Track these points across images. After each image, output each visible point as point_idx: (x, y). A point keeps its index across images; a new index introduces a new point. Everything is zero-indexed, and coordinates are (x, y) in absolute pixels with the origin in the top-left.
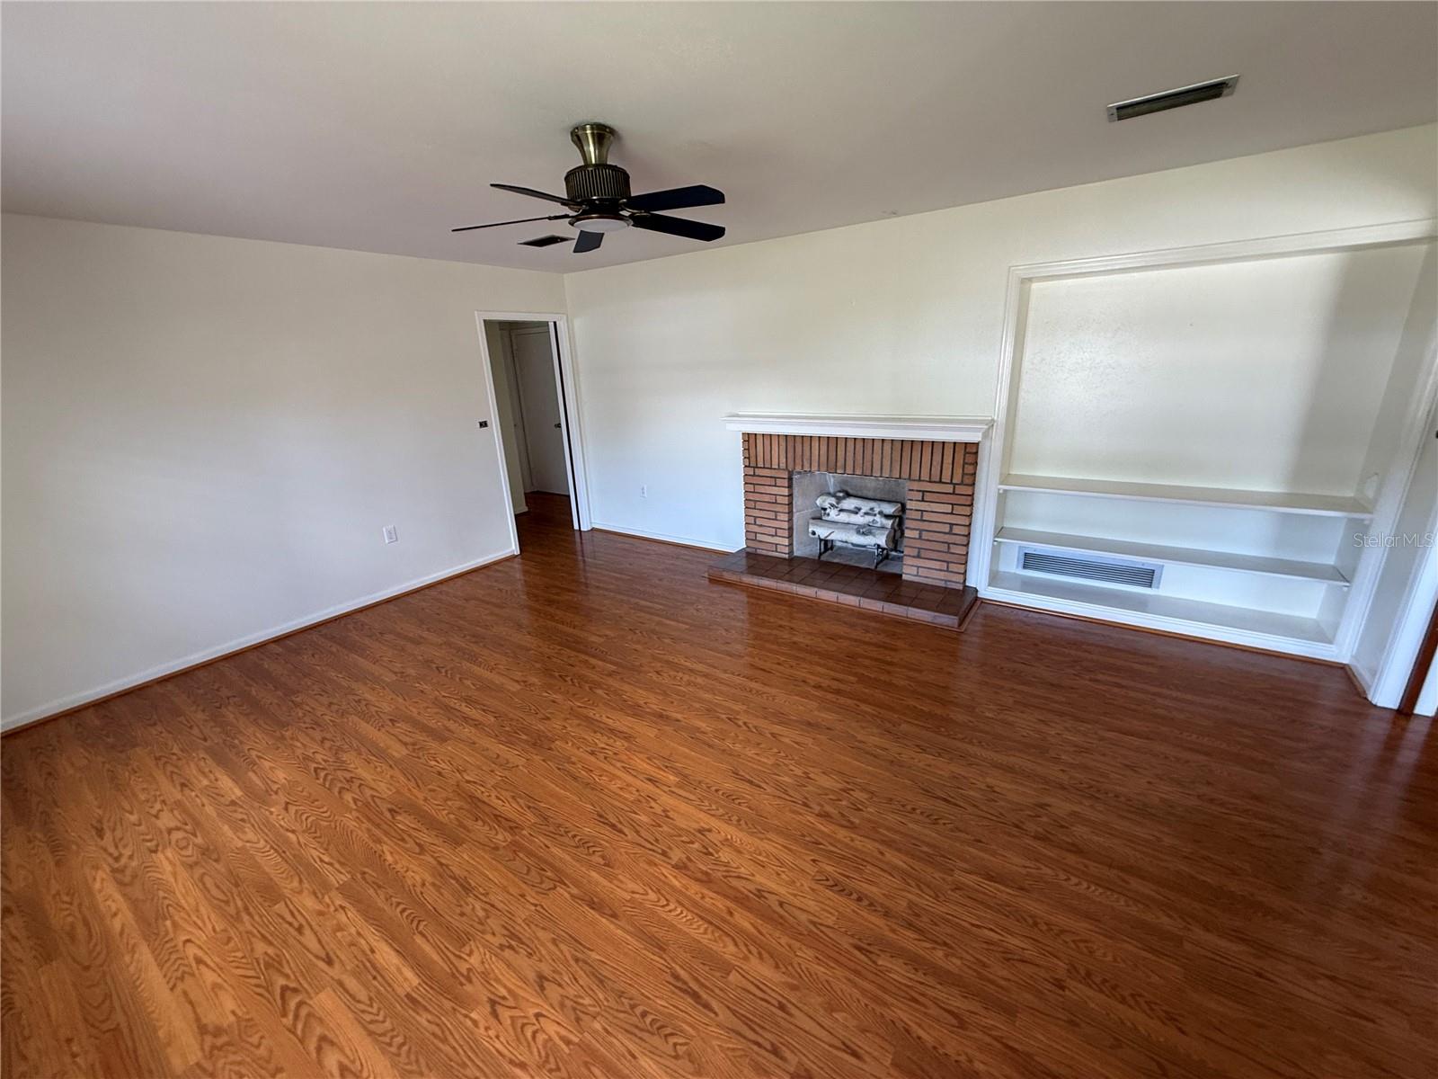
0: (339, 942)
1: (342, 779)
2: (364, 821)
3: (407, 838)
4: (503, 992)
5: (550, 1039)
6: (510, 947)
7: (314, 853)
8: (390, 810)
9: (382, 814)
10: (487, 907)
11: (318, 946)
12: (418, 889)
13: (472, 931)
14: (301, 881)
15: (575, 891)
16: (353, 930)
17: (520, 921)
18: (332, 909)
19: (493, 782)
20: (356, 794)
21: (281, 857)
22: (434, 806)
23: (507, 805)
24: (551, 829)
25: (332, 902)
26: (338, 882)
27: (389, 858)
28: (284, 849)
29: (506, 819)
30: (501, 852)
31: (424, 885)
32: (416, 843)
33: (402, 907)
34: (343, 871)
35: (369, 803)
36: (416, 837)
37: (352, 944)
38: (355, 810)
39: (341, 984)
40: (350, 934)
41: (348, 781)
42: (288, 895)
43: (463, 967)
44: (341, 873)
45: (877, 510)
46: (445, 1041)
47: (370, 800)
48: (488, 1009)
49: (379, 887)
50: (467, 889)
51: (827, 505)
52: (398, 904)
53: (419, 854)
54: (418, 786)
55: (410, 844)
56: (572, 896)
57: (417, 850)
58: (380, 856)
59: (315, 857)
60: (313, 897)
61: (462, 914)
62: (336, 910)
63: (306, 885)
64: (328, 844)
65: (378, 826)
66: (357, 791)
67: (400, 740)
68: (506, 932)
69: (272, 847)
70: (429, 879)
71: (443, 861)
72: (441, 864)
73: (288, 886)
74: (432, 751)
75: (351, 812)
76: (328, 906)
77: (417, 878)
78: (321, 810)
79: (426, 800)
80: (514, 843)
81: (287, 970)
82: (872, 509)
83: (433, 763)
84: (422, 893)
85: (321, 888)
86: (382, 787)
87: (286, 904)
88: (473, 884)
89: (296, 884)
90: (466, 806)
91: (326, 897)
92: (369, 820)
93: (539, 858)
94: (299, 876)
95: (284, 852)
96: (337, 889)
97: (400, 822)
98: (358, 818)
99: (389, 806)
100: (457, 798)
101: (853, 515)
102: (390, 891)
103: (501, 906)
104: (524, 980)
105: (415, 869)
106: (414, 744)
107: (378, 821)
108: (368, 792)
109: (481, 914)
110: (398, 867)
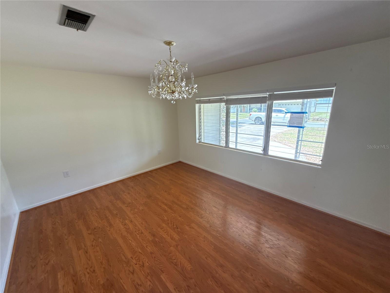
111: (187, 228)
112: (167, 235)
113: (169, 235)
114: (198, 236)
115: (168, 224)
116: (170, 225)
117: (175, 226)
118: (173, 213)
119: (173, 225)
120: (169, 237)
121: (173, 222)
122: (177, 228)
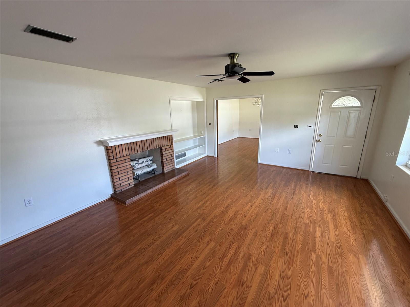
0: (324, 244)
1: (283, 283)
2: (294, 260)
3: (292, 245)
4: (308, 216)
5: (309, 210)
6: (301, 217)
7: (313, 269)
8: (287, 255)
9: (289, 257)
10: (297, 223)
11: (328, 248)
12: (302, 235)
13: (303, 223)
14: (322, 264)
15: (285, 212)
16: (320, 243)
17: (296, 217)
18: (320, 251)
19: (264, 234)
20: (287, 271)
21: (321, 278)
22: (279, 244)
23: (270, 228)
24: (273, 218)
25: (319, 252)
26: (314, 254)
27: (300, 246)
28: (319, 279)
29: (275, 226)
30: (284, 224)
31: (301, 235)
32: (292, 242)
33: (308, 236)
34: (311, 255)
35: (288, 264)
36: (291, 243)
37: (322, 241)
38: (293, 266)
39: (328, 239)
40: (321, 243)
41: (283, 279)
42: (327, 265)
43: (309, 222)
44: (312, 255)
45: (148, 160)
46: (320, 220)
47: (286, 265)
48: (312, 217)
49: (308, 244)
50: (296, 227)
51: (134, 164)
52: (308, 238)
53: (295, 240)
54: (274, 252)
55: (294, 243)
56: (286, 212)
57: (294, 241)
58: (301, 248)
59: (314, 266)
60: (322, 258)
61: (301, 226)
62: (319, 250)
63: (321, 262)
64: (308, 266)
65: (294, 255)
66: (285, 272)
67: (255, 272)
68: (299, 219)
69: (322, 285)
70: (299, 235)
71: (293, 234)
72: (294, 234)
73: (325, 267)
74: (257, 256)
75: (294, 267)
76: (320, 252)
77: (300, 237)
78: (300, 279)
79: (278, 247)
80: (280, 223)
81: (336, 251)
82: (147, 160)
83: (263, 253)
84: (303, 234)
85: (319, 258)
86: (280, 264)
87: (328, 264)
88: (294, 226)
89: (323, 265)
90: (275, 236)
91: (319, 254)
92: (293, 259)
93: (281, 218)
94: (321, 266)
95: (320, 278)
96: (316, 253)
97: (289, 250)
98: (295, 263)
99: (285, 256)
100: (274, 239)
101: (142, 164)
102: (307, 241)
103: (295, 221)
104: (304, 214)
105: (299, 239)
106: (256, 265)
107: (292, 256)
108: (284, 267)
109: (299, 223)
110: (301, 242)
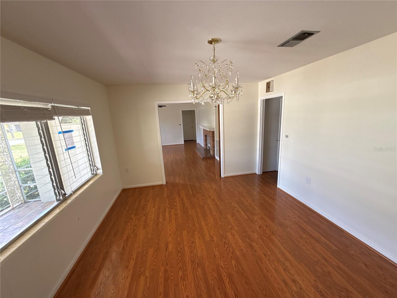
111: (215, 239)
112: (237, 241)
113: (235, 239)
114: (211, 228)
115: (233, 252)
116: (231, 249)
117: (226, 246)
118: (222, 267)
119: (228, 249)
120: (236, 238)
121: (226, 252)
122: (225, 243)
